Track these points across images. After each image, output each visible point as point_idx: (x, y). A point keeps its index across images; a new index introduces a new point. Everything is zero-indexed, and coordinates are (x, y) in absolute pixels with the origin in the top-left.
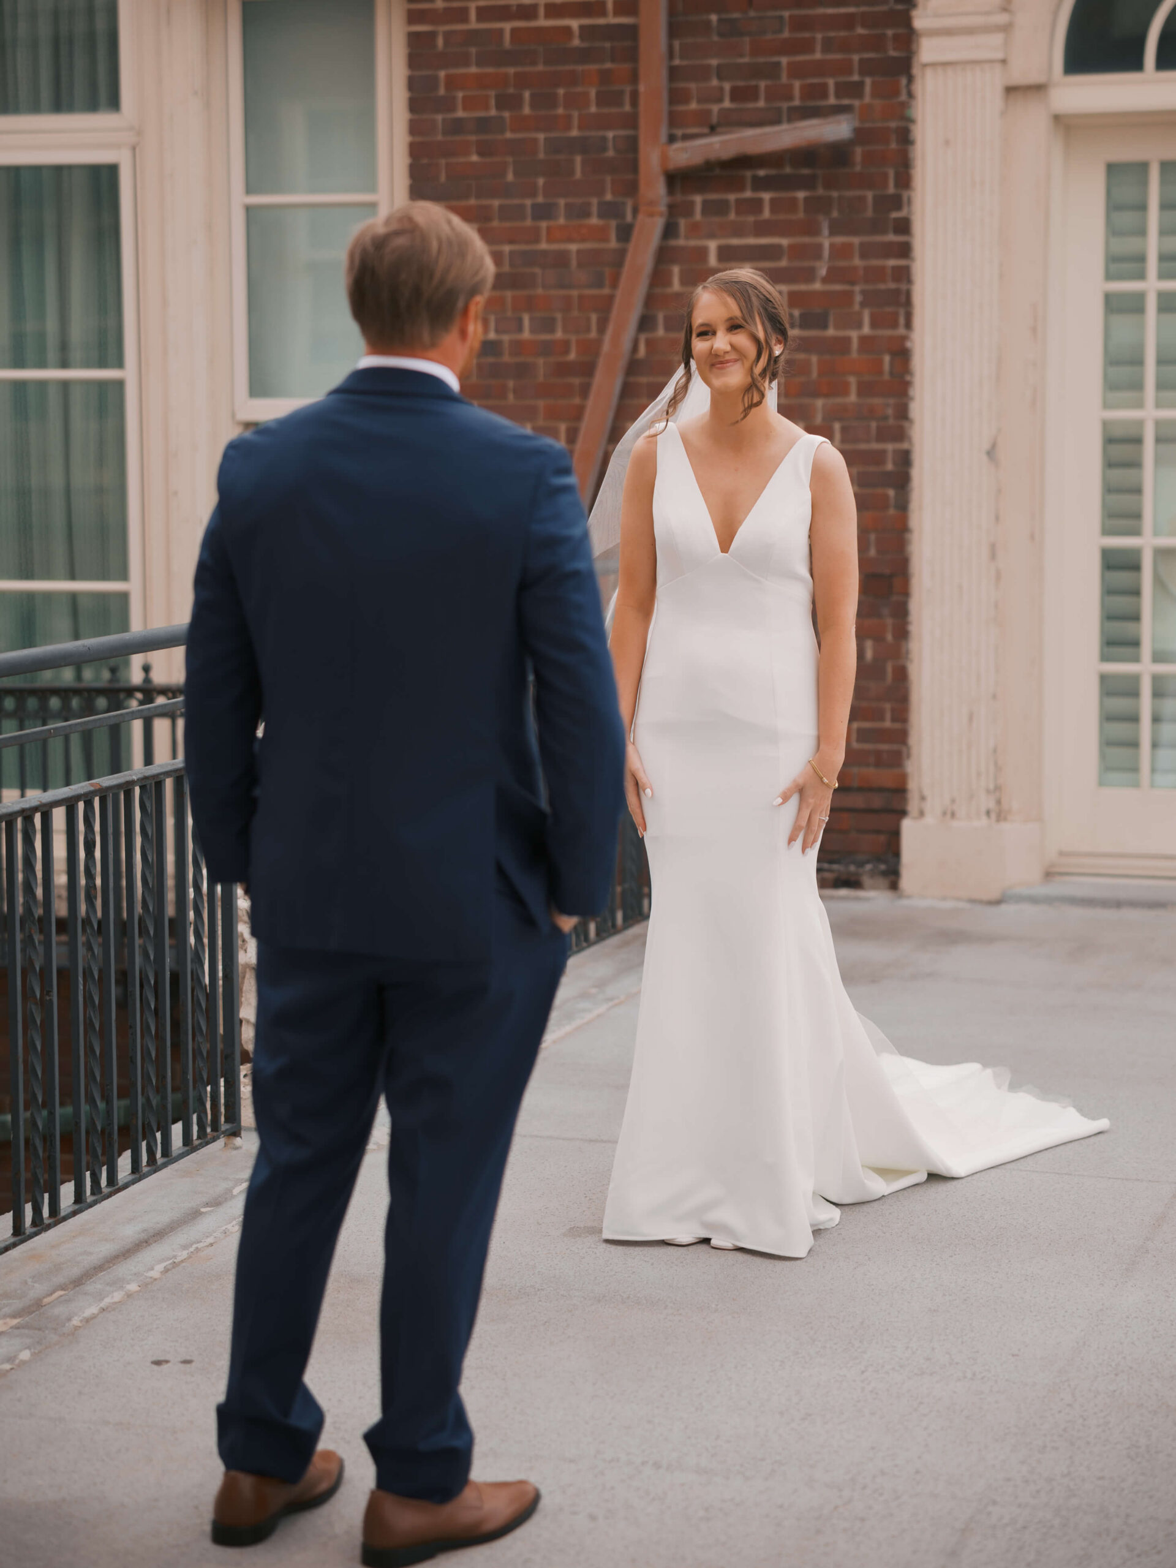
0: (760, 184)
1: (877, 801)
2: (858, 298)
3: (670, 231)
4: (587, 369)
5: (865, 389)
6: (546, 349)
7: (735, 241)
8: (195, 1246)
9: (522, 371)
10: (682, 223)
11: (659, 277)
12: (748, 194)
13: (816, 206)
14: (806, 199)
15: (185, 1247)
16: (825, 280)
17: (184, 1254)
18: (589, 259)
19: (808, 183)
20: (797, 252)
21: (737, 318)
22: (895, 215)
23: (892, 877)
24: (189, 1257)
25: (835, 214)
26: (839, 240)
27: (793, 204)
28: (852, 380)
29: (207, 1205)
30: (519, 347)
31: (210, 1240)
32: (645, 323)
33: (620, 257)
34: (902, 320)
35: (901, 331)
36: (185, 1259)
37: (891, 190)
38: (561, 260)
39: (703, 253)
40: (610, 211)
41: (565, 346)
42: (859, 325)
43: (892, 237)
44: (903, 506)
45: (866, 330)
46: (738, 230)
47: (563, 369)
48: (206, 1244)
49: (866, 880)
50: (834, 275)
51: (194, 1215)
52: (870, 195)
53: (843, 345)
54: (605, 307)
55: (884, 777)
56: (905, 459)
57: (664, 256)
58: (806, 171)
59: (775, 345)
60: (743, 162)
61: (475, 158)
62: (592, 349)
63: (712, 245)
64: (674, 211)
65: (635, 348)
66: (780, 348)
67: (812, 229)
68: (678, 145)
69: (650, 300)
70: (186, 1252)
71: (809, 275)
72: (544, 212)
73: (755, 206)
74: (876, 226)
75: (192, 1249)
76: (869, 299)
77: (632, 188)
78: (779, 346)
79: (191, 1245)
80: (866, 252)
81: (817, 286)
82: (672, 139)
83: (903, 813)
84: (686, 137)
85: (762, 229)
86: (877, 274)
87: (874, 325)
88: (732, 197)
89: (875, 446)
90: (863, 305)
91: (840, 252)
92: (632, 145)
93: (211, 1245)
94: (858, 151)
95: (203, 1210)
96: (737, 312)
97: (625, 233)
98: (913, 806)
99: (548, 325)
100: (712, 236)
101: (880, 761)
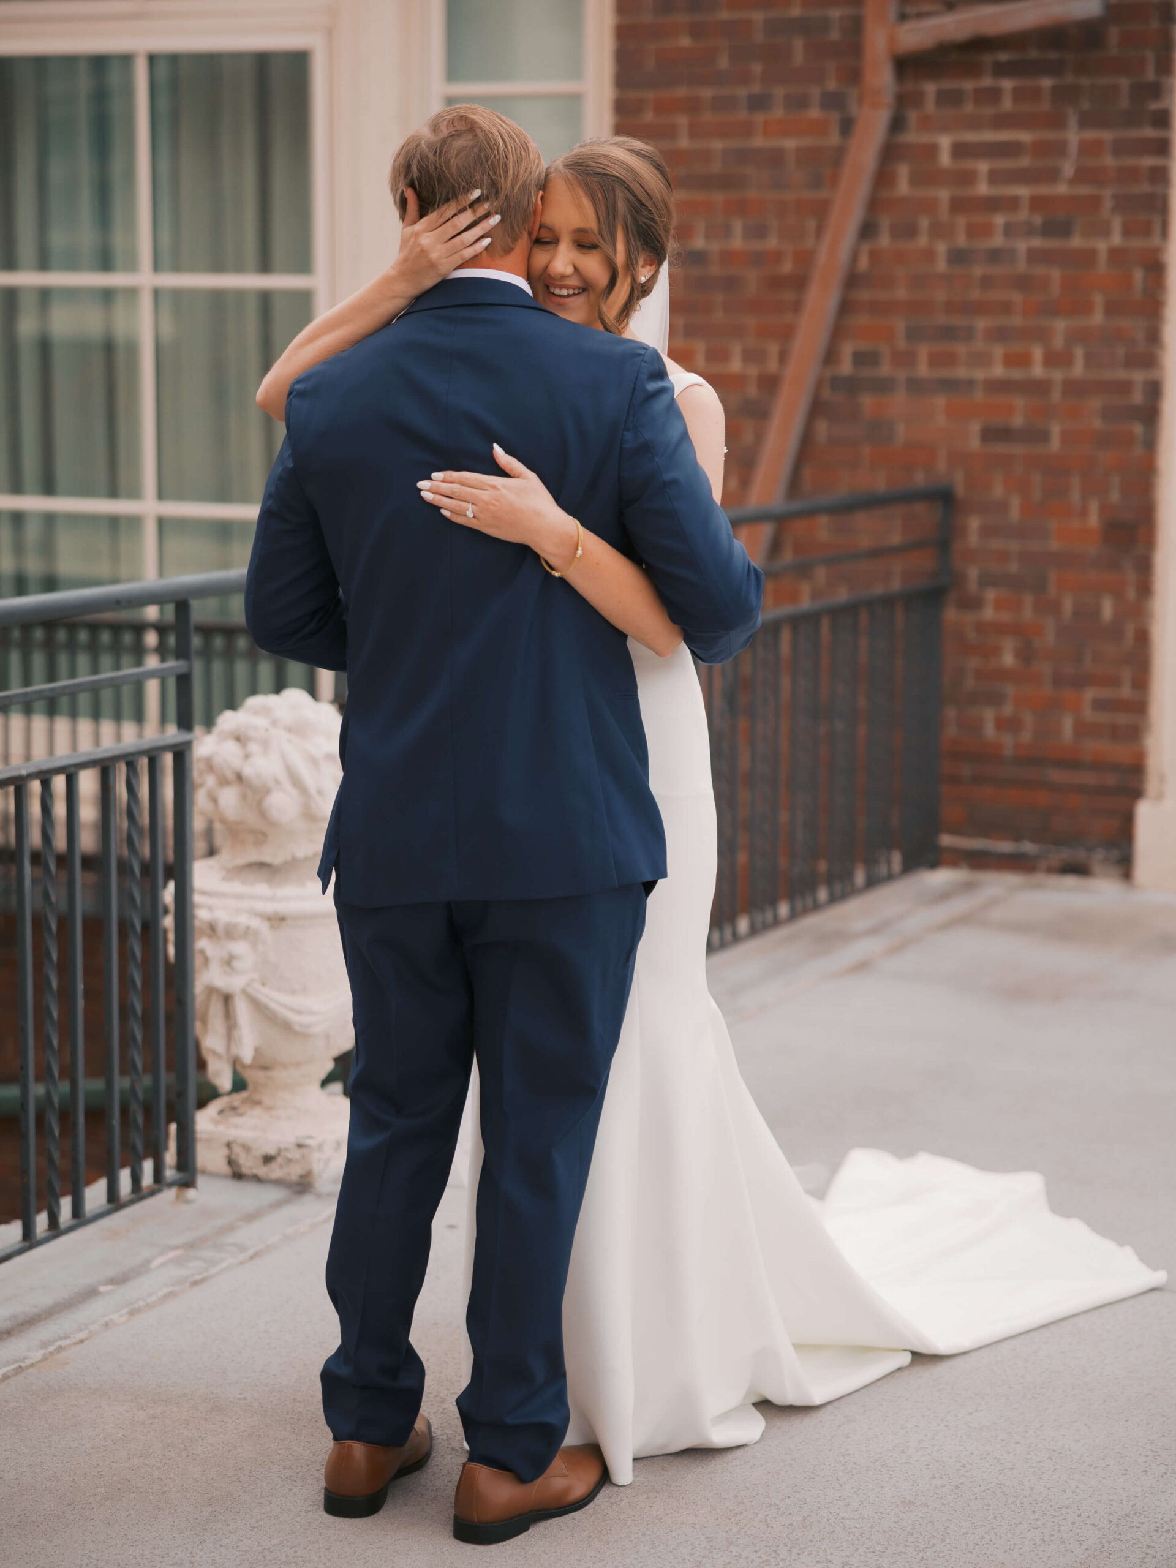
0: (1001, 70)
1: (1111, 780)
2: (1108, 204)
3: (897, 124)
4: (800, 282)
5: (1112, 309)
6: (758, 259)
7: (971, 137)
8: (59, 1343)
9: (731, 284)
10: (912, 116)
11: (883, 177)
12: (987, 81)
13: (1064, 95)
14: (1054, 89)
15: (44, 1345)
16: (1072, 181)
17: (38, 1355)
18: (807, 156)
19: (1054, 69)
20: (1041, 149)
21: (592, 231)
22: (1154, 106)
23: (1124, 866)
24: (45, 1359)
25: (1086, 105)
26: (1090, 135)
27: (1035, 94)
28: (1098, 299)
29: (112, 1281)
30: (728, 256)
31: (81, 1335)
32: (867, 230)
33: (838, 156)
34: (1157, 228)
35: (1156, 241)
36: (36, 1362)
37: (1150, 75)
38: (776, 158)
39: (931, 151)
40: (834, 101)
41: (777, 256)
42: (1106, 232)
43: (1149, 132)
44: (1151, 443)
45: (1117, 239)
46: (974, 124)
47: (775, 283)
48: (74, 1341)
49: (1097, 868)
50: (1083, 175)
51: (90, 1293)
52: (1124, 82)
53: (1088, 257)
54: (821, 210)
55: (1119, 752)
56: (1155, 390)
57: (890, 153)
58: (1053, 55)
59: (643, 267)
60: (979, 44)
61: (685, 42)
62: (805, 259)
63: (945, 142)
64: (904, 102)
65: (855, 257)
66: (650, 270)
67: (1057, 122)
68: (910, 25)
69: (874, 205)
70: (42, 1352)
71: (1053, 176)
72: (759, 103)
73: (994, 95)
74: (1132, 119)
75: (51, 1349)
76: (1123, 203)
77: (854, 75)
78: (648, 268)
79: (56, 1340)
80: (1120, 148)
81: (1062, 189)
82: (903, 17)
83: (1137, 793)
84: (920, 16)
85: (1001, 122)
86: (1131, 175)
87: (1127, 232)
88: (968, 85)
89: (1121, 374)
90: (1114, 209)
91: (1089, 149)
92: (855, 28)
93: (82, 1341)
94: (1114, 33)
95: (102, 1289)
96: (592, 224)
97: (847, 126)
98: (1152, 785)
99: (758, 232)
100: (944, 129)
101: (1115, 733)
